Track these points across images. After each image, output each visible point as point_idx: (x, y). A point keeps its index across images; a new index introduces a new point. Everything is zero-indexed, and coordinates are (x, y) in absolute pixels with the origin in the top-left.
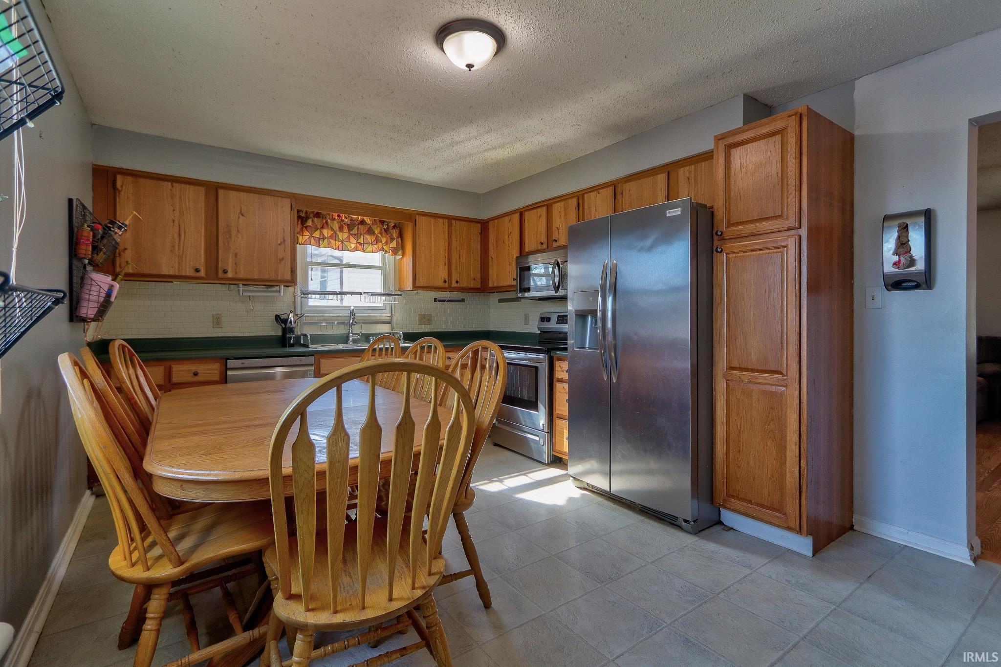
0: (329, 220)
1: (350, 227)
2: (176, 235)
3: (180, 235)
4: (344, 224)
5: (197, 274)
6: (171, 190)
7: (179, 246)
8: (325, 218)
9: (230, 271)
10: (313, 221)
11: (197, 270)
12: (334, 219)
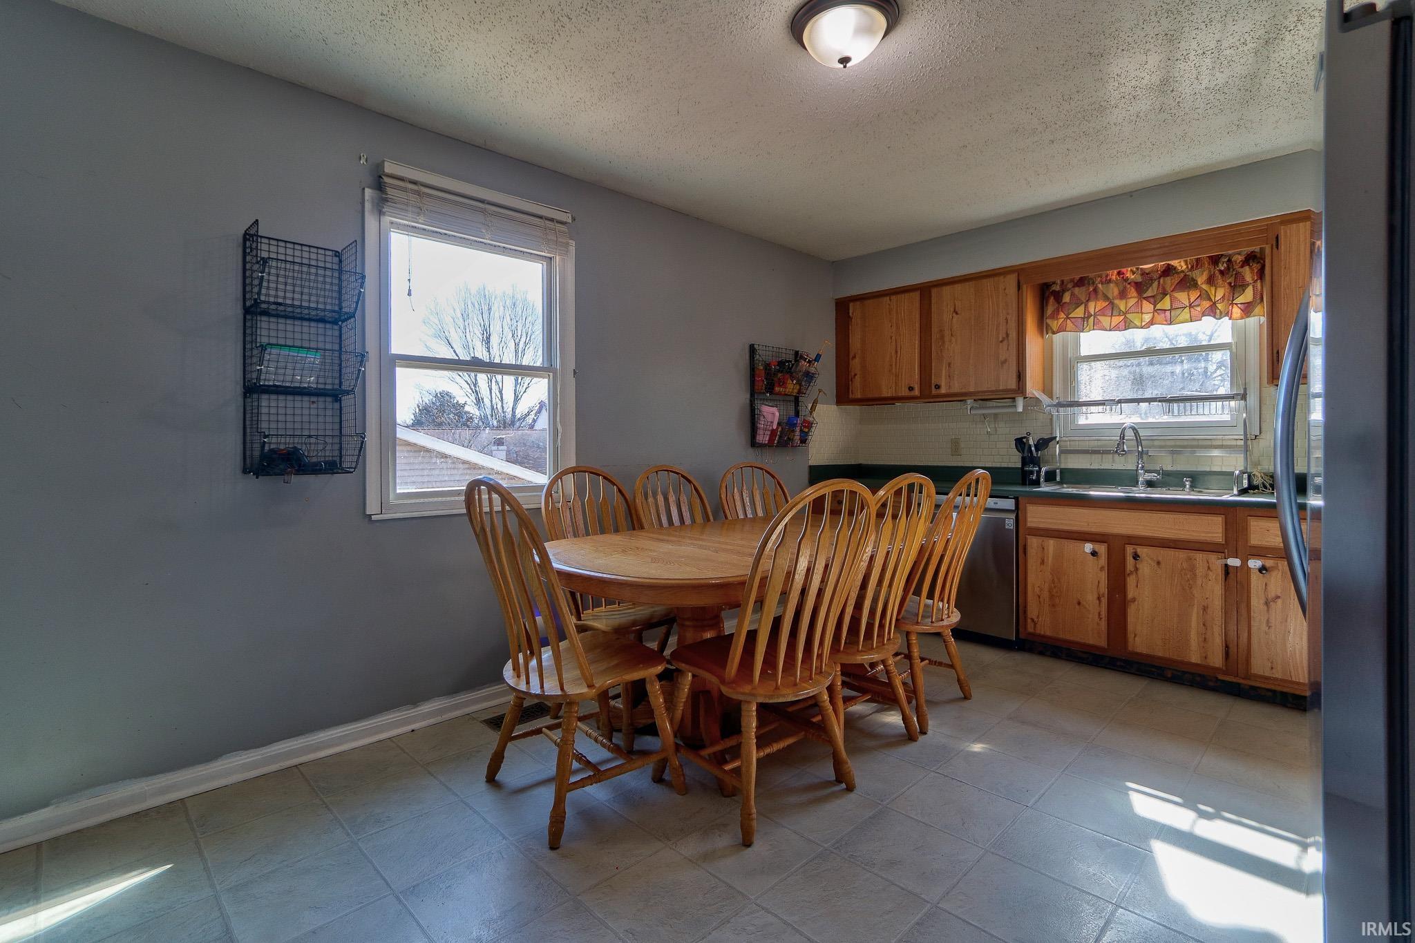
0: (1100, 286)
1: (1140, 287)
2: (893, 352)
3: (896, 352)
4: (1129, 284)
5: (912, 394)
6: (889, 305)
7: (896, 365)
8: (1093, 283)
9: (943, 384)
10: (1073, 295)
11: (911, 389)
12: (1110, 281)
